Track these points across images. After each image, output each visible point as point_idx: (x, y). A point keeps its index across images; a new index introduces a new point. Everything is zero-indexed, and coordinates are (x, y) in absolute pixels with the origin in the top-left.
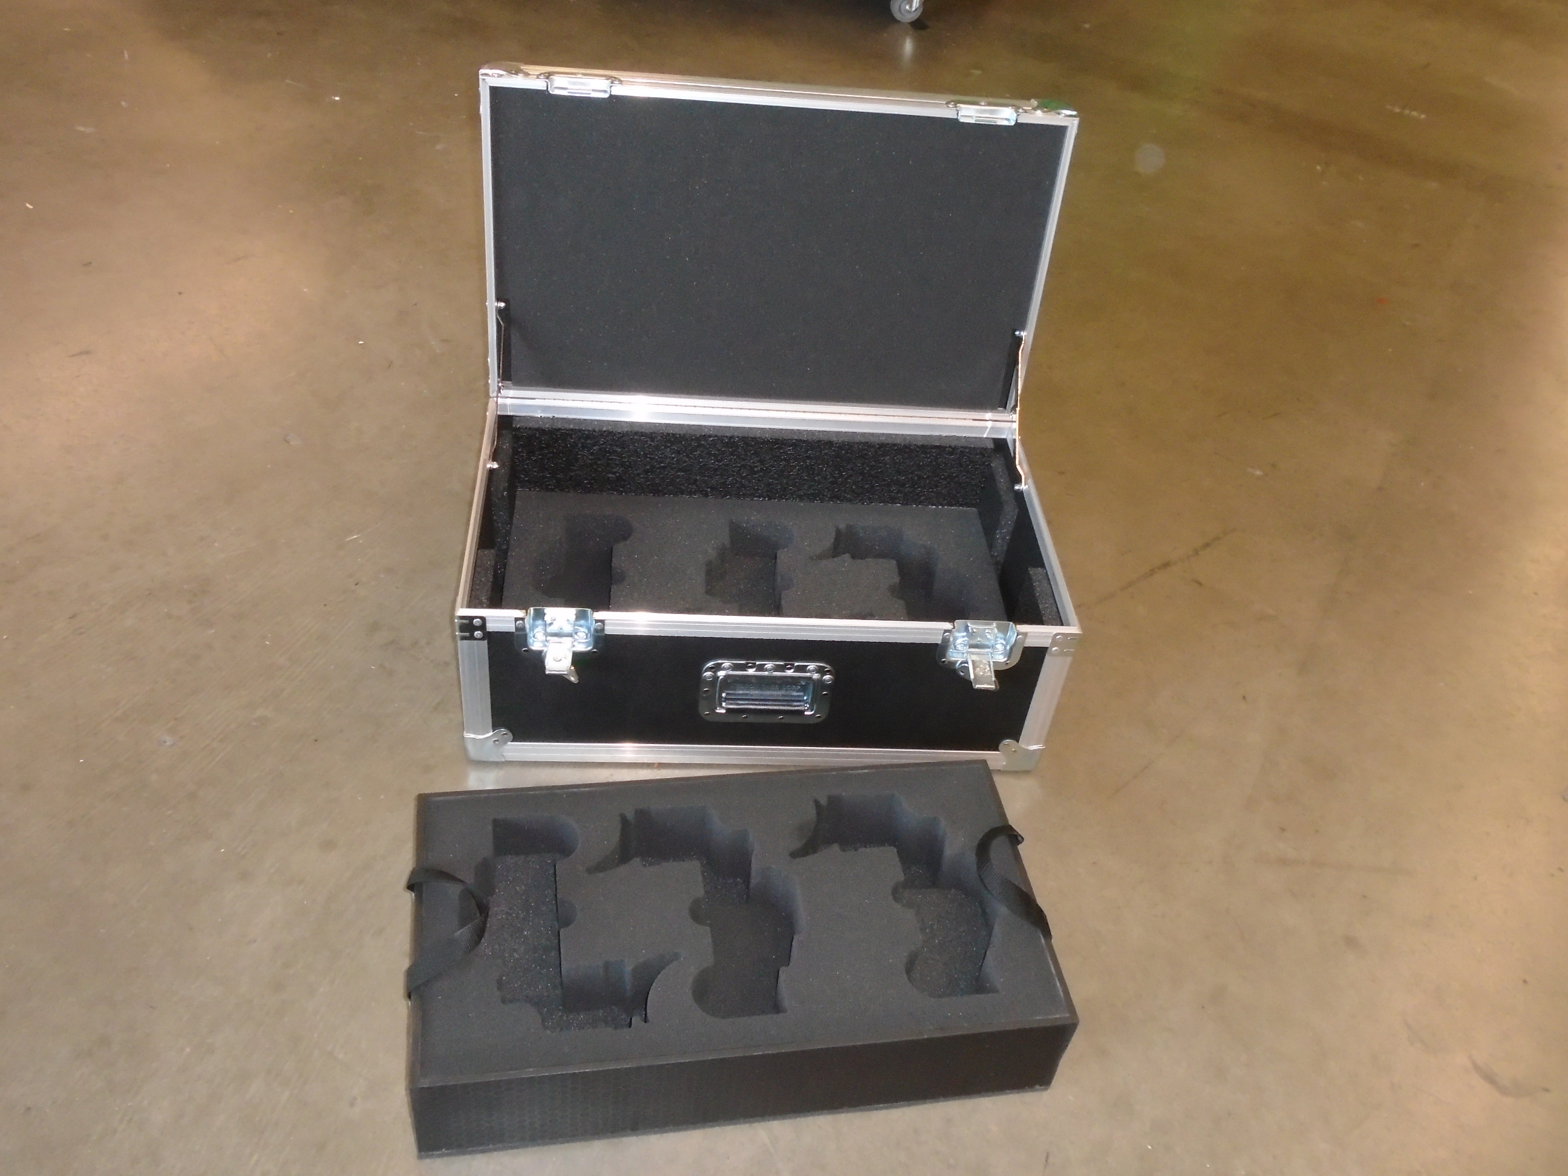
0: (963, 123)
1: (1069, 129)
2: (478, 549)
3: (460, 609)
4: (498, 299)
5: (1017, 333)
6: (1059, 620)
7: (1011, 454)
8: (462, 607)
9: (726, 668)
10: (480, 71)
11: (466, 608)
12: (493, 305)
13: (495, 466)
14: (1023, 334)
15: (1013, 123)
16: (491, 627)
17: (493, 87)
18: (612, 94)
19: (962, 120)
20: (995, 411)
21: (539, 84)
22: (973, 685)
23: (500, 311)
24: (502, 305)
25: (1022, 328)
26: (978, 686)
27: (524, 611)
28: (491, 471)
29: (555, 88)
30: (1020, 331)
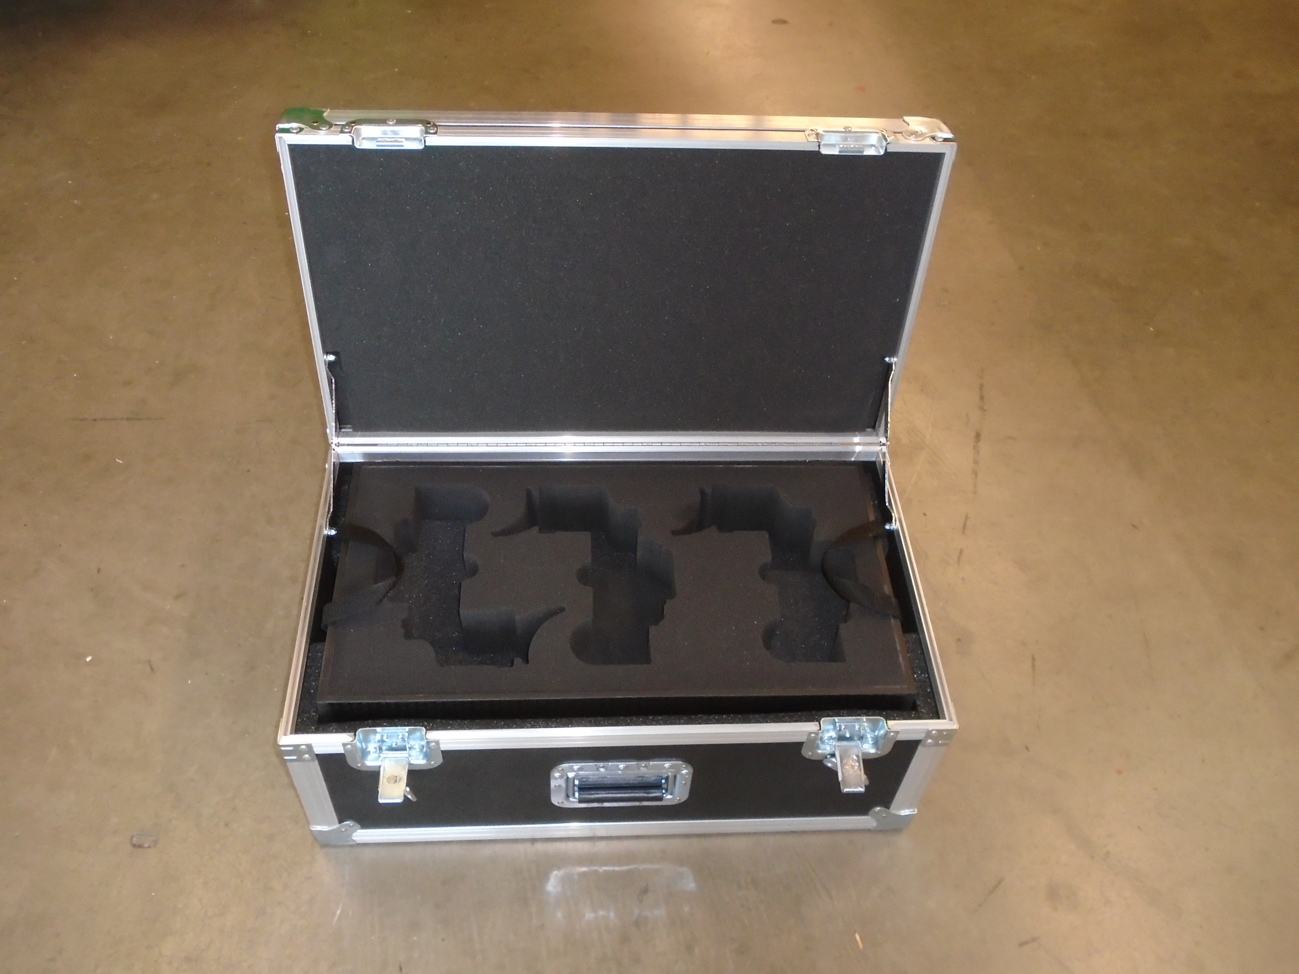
0: (826, 155)
1: (946, 154)
2: (310, 645)
3: (283, 737)
4: (327, 353)
5: (887, 359)
6: (936, 713)
7: (880, 480)
8: (285, 734)
9: (574, 770)
10: (277, 126)
11: (291, 733)
12: (322, 359)
13: (333, 532)
14: (894, 360)
15: (882, 152)
16: (318, 750)
17: (291, 145)
18: (427, 144)
19: (824, 151)
20: (864, 433)
21: (343, 140)
22: (842, 787)
23: (331, 366)
24: (332, 358)
25: (893, 352)
26: (846, 790)
27: (353, 734)
28: (329, 538)
29: (363, 139)
30: (890, 357)
